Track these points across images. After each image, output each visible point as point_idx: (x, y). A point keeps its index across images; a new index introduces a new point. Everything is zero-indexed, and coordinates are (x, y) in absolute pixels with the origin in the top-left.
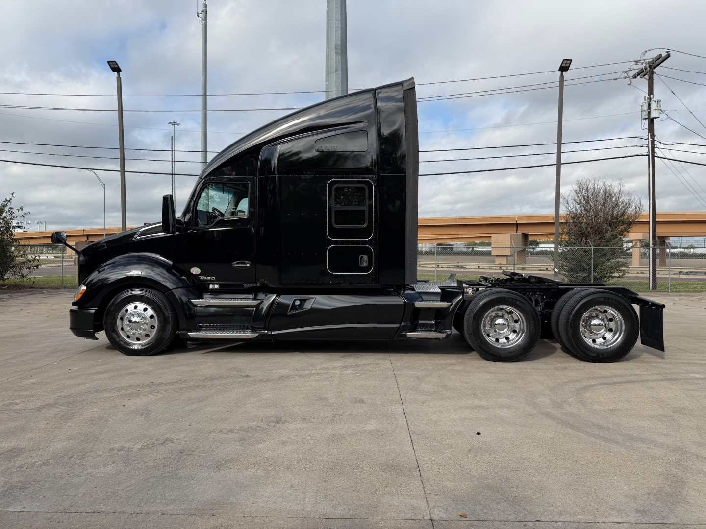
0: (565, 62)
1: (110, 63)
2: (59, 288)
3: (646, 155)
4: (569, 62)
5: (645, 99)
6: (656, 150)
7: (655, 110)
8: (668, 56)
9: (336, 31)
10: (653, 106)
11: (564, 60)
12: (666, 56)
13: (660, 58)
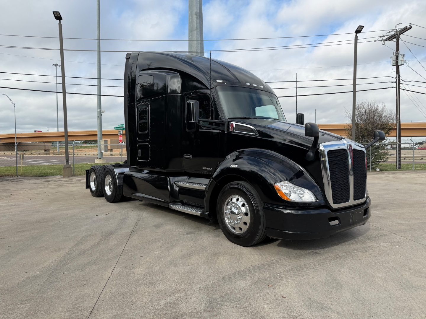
0: (360, 27)
1: (54, 13)
2: (15, 176)
3: (395, 88)
4: (362, 27)
5: (394, 54)
6: (400, 85)
7: (402, 60)
8: (411, 28)
9: (196, 4)
10: (400, 58)
11: (360, 26)
12: (409, 27)
13: (406, 29)
